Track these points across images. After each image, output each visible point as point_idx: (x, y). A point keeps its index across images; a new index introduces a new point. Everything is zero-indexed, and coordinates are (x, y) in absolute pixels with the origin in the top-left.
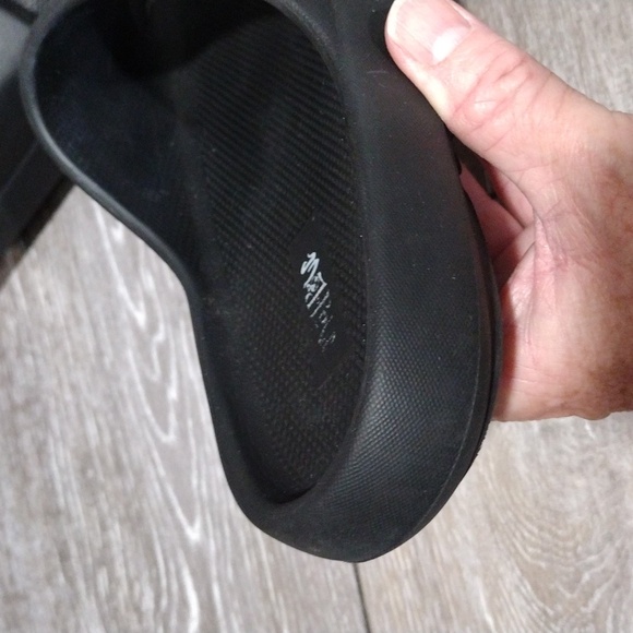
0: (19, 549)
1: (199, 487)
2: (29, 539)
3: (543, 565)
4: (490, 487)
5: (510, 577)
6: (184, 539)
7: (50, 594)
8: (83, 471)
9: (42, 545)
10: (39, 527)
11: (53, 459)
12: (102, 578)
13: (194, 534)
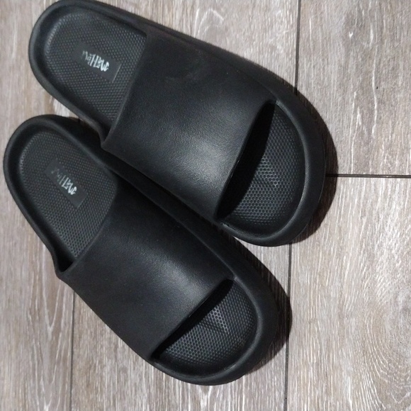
3: (387, 381)
4: (368, 332)
5: (368, 382)
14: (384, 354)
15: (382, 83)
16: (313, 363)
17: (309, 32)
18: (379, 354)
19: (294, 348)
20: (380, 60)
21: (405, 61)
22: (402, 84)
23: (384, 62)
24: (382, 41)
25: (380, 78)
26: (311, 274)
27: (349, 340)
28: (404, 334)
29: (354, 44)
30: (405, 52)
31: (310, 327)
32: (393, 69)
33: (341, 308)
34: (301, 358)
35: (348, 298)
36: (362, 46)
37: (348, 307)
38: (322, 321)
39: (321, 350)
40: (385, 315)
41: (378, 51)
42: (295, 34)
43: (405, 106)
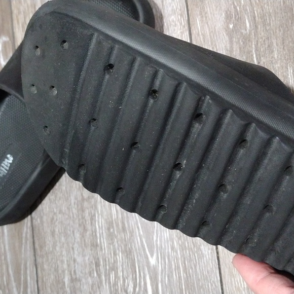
0: (79, 259)
1: (157, 241)
2: (84, 256)
6: (148, 263)
7: (90, 280)
8: (109, 229)
9: (89, 259)
10: (88, 251)
11: (97, 223)
12: (112, 276)
13: (153, 261)
15: (262, 58)
16: (244, 288)
17: (198, 29)
19: (227, 278)
20: (257, 41)
21: (277, 39)
22: (278, 57)
23: (261, 42)
24: (256, 27)
25: (259, 54)
29: (234, 32)
30: (276, 32)
32: (269, 46)
34: (234, 285)
36: (242, 33)
41: (255, 34)
42: (188, 32)
43: (283, 72)
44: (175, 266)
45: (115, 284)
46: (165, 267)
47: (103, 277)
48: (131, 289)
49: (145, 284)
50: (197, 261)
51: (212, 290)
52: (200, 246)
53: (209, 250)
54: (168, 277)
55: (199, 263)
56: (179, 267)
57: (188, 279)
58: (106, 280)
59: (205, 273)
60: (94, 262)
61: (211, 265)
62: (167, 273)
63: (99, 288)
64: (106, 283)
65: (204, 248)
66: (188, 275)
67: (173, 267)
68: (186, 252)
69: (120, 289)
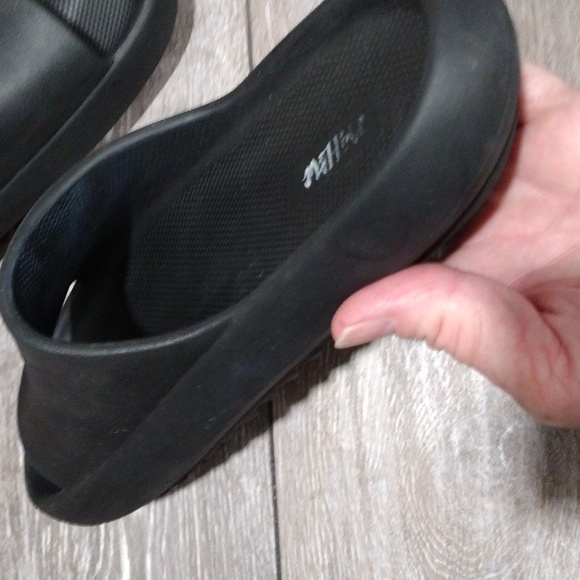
14: (438, 531)
16: (324, 566)
18: (430, 533)
19: (289, 546)
26: (307, 417)
27: (380, 518)
28: (466, 495)
31: (313, 506)
33: (361, 464)
34: (303, 561)
35: (371, 447)
37: (373, 463)
38: (332, 492)
39: (334, 540)
40: (433, 468)
44: (184, 518)
45: (52, 553)
46: (162, 520)
47: (26, 539)
48: (84, 565)
49: (118, 554)
50: (231, 508)
51: (257, 568)
52: (240, 477)
53: (257, 484)
54: (168, 540)
55: (235, 514)
56: (191, 521)
57: (209, 545)
58: (31, 544)
59: (246, 533)
60: (6, 505)
61: (260, 517)
62: (165, 531)
63: (15, 560)
64: (31, 550)
65: (248, 483)
66: (210, 538)
67: (180, 519)
68: (209, 489)
69: (60, 564)
